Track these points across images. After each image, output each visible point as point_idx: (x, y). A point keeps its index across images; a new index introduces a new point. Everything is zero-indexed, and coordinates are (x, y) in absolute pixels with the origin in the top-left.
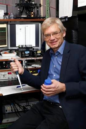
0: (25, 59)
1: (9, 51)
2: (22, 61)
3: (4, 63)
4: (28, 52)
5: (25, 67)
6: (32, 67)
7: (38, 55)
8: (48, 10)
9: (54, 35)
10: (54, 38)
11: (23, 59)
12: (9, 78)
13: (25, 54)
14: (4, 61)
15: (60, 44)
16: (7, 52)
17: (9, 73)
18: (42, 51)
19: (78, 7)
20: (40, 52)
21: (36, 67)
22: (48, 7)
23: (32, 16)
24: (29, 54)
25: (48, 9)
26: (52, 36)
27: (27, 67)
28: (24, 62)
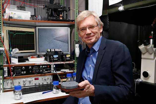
0: (54, 63)
1: (37, 56)
2: (51, 65)
3: (30, 67)
4: (57, 56)
5: (53, 72)
6: (61, 72)
7: (67, 59)
8: (77, 13)
9: (90, 29)
10: (90, 32)
11: (52, 63)
12: (35, 84)
13: (54, 58)
14: (30, 66)
15: (97, 39)
16: (35, 56)
17: (35, 79)
18: (72, 55)
19: (110, 5)
20: (69, 56)
21: (65, 72)
22: (77, 10)
23: (61, 18)
24: (57, 58)
25: (76, 11)
26: (88, 29)
27: (55, 72)
28: (52, 66)
